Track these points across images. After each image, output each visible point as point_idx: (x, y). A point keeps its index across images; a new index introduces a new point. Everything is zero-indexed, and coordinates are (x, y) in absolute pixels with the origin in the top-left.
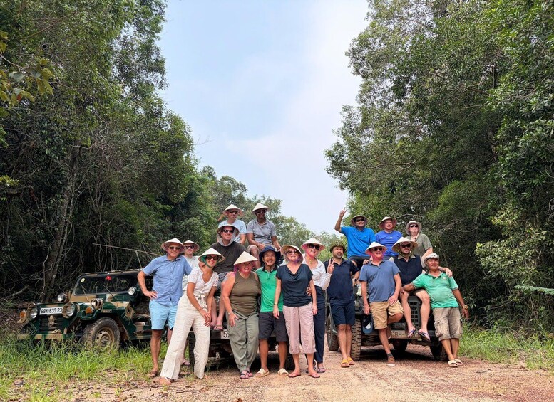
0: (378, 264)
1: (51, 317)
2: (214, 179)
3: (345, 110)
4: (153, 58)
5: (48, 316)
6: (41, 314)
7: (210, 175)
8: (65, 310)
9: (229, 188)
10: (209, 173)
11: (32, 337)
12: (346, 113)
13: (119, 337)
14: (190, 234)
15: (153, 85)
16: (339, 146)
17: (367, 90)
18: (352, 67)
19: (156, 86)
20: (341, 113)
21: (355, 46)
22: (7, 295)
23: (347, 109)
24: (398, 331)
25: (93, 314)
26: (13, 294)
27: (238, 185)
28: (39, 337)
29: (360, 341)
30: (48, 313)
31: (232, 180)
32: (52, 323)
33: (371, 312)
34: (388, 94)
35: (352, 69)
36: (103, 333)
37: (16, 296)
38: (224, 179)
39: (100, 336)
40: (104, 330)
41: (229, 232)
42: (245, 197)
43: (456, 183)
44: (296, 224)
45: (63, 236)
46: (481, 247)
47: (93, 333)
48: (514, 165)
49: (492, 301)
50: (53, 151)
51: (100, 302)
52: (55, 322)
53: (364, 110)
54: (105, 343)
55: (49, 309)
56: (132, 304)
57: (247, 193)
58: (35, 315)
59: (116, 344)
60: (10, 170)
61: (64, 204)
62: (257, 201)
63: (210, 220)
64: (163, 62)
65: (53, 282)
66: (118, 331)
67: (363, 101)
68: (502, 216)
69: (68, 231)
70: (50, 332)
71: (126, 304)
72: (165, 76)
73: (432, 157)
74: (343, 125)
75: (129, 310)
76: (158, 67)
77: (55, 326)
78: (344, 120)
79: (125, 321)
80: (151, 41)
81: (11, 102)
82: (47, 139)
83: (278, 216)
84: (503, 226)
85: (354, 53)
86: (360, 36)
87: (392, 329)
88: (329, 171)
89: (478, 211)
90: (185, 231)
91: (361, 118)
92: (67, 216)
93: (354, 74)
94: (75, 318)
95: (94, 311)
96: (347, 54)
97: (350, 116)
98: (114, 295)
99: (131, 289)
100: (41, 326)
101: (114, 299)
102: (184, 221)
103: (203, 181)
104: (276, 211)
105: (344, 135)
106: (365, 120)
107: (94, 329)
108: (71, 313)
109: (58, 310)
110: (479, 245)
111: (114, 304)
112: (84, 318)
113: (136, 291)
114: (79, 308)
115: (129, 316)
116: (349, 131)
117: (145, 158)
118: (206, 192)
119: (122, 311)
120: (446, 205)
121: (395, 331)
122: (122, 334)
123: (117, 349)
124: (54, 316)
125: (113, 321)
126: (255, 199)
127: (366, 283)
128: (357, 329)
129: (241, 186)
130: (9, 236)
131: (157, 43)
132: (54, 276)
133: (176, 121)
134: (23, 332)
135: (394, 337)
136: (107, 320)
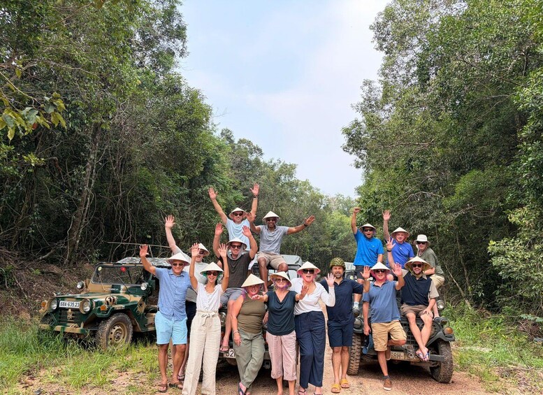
0: (380, 285)
1: (70, 310)
2: (232, 142)
3: (365, 84)
4: (174, 24)
5: (67, 309)
6: (60, 306)
7: (229, 138)
8: (82, 305)
9: (246, 152)
10: (227, 135)
11: (52, 328)
12: (366, 88)
13: (131, 330)
14: (206, 201)
15: (174, 53)
16: (357, 124)
17: (390, 64)
18: (376, 42)
19: (177, 54)
20: (362, 88)
21: (381, 20)
22: (35, 258)
23: (367, 83)
24: (397, 353)
25: (107, 311)
26: (41, 258)
27: (255, 148)
28: (58, 328)
29: (358, 358)
30: (67, 306)
31: (249, 143)
32: (70, 316)
33: (371, 333)
34: (413, 68)
35: (376, 44)
36: (117, 328)
37: (43, 259)
38: (241, 141)
39: (114, 331)
40: (118, 325)
41: (236, 248)
42: (262, 161)
43: (475, 172)
44: (310, 188)
45: (85, 206)
46: (494, 245)
47: (107, 329)
48: (537, 166)
49: (502, 287)
50: (76, 124)
51: (114, 300)
52: (73, 315)
53: (386, 84)
54: (118, 338)
55: (67, 302)
56: (144, 298)
57: (263, 156)
58: (55, 306)
59: (128, 337)
60: (36, 138)
61: (86, 175)
62: (272, 164)
63: (225, 187)
64: (184, 29)
65: (77, 247)
66: (130, 325)
67: (386, 75)
68: (519, 215)
69: (90, 201)
70: (68, 324)
71: (138, 299)
72: (186, 45)
73: (452, 141)
74: (362, 100)
75: (141, 305)
76: (180, 33)
77: (73, 319)
78: (364, 94)
79: (137, 316)
80: (173, 7)
81: (28, 128)
82: (70, 112)
83: (292, 180)
84: (519, 226)
85: (378, 27)
86: (386, 10)
87: (392, 350)
88: (345, 149)
89: (495, 203)
90: (202, 198)
91: (381, 94)
92: (90, 186)
93: (377, 49)
94: (91, 314)
95: (108, 309)
96: (371, 28)
97: (371, 90)
98: (128, 287)
99: (143, 284)
100: (60, 318)
101: (128, 292)
102: (200, 187)
103: (220, 148)
104: (291, 175)
105: (364, 111)
106: (385, 96)
107: (108, 325)
108: (88, 309)
109: (76, 305)
110: (492, 243)
111: (127, 297)
112: (99, 315)
113: (148, 287)
114: (94, 305)
115: (141, 310)
116: (369, 106)
117: (163, 138)
118: (223, 158)
119: (134, 306)
120: (461, 194)
121: (394, 353)
122: (135, 326)
123: (129, 342)
124: (73, 310)
125: (126, 316)
126: (271, 162)
127: (368, 304)
128: (357, 346)
129: (258, 149)
130: (36, 205)
131: (179, 8)
132: (78, 241)
133: (194, 96)
134: (43, 321)
135: (393, 358)
136: (121, 315)
